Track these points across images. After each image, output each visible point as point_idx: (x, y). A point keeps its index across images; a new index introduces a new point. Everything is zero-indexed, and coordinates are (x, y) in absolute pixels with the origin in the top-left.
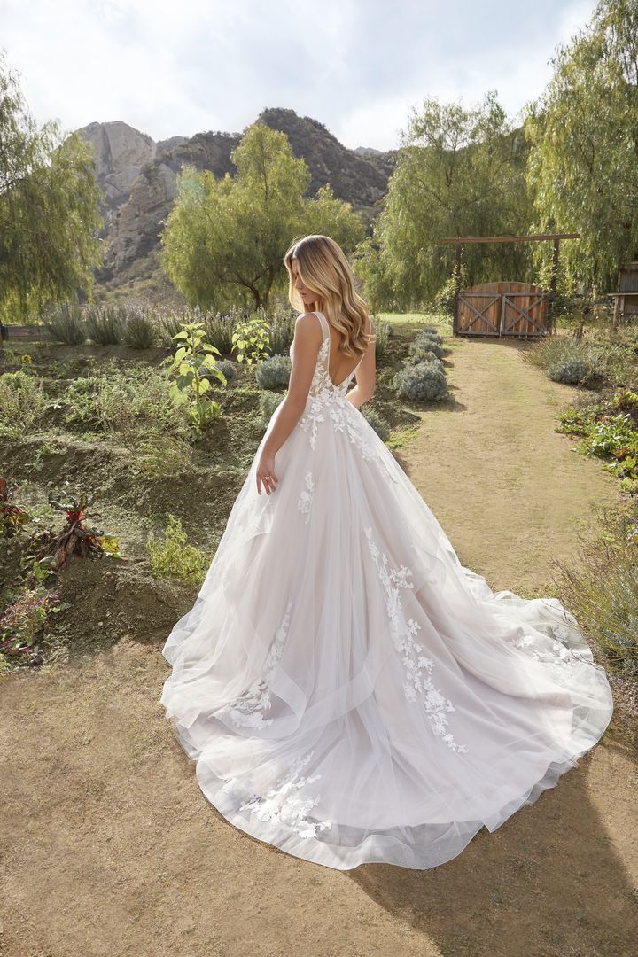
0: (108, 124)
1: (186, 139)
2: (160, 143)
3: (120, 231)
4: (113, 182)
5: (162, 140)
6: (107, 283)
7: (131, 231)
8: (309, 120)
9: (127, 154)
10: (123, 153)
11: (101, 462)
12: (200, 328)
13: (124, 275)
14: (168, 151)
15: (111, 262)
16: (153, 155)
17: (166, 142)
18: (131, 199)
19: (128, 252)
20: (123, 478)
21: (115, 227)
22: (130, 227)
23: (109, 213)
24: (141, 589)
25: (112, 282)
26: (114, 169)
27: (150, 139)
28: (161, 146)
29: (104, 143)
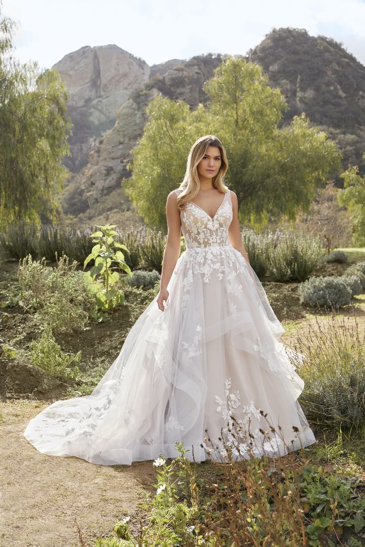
0: (101, 48)
1: (183, 62)
2: (155, 66)
3: (101, 159)
4: (99, 108)
5: (157, 64)
6: (81, 215)
7: (113, 159)
8: (323, 39)
9: (117, 78)
10: (113, 78)
11: (19, 323)
12: (112, 229)
13: (100, 206)
14: (161, 74)
15: (88, 192)
16: (146, 79)
17: (162, 65)
18: (116, 125)
19: (107, 181)
20: (32, 332)
21: (96, 155)
22: (112, 155)
23: (91, 140)
24: (20, 368)
25: (87, 214)
26: (102, 93)
27: (144, 62)
28: (155, 69)
29: (95, 67)
